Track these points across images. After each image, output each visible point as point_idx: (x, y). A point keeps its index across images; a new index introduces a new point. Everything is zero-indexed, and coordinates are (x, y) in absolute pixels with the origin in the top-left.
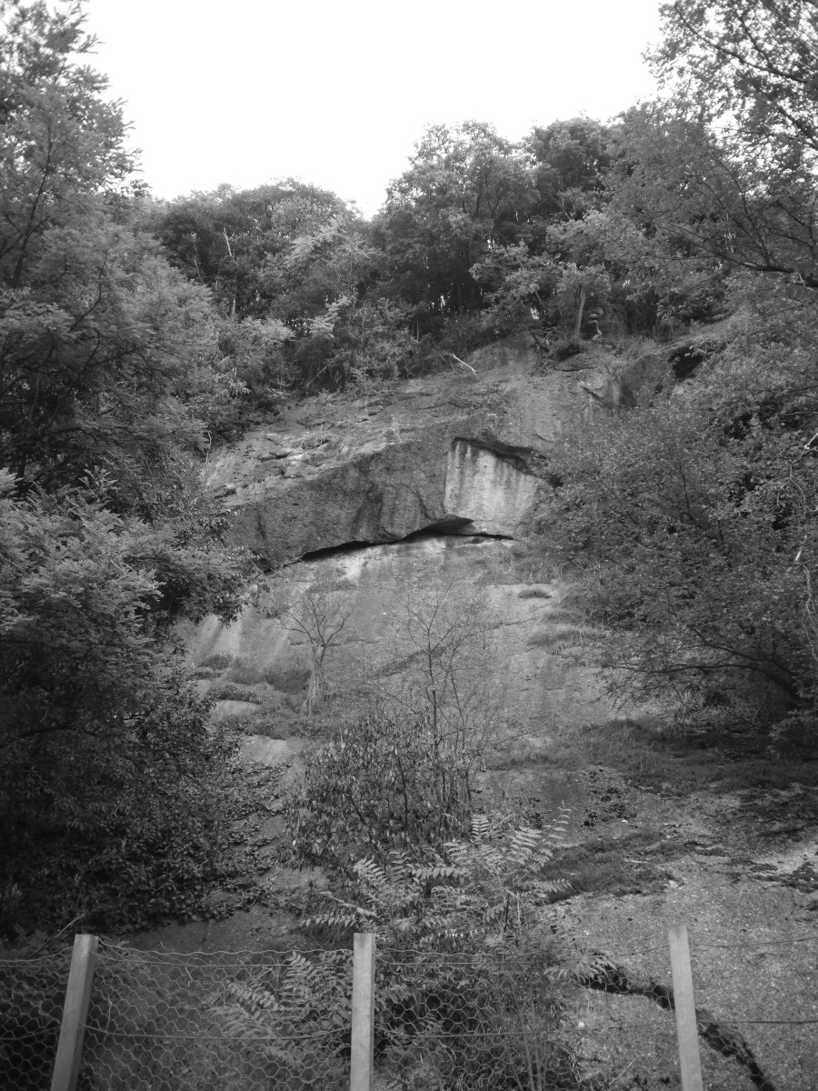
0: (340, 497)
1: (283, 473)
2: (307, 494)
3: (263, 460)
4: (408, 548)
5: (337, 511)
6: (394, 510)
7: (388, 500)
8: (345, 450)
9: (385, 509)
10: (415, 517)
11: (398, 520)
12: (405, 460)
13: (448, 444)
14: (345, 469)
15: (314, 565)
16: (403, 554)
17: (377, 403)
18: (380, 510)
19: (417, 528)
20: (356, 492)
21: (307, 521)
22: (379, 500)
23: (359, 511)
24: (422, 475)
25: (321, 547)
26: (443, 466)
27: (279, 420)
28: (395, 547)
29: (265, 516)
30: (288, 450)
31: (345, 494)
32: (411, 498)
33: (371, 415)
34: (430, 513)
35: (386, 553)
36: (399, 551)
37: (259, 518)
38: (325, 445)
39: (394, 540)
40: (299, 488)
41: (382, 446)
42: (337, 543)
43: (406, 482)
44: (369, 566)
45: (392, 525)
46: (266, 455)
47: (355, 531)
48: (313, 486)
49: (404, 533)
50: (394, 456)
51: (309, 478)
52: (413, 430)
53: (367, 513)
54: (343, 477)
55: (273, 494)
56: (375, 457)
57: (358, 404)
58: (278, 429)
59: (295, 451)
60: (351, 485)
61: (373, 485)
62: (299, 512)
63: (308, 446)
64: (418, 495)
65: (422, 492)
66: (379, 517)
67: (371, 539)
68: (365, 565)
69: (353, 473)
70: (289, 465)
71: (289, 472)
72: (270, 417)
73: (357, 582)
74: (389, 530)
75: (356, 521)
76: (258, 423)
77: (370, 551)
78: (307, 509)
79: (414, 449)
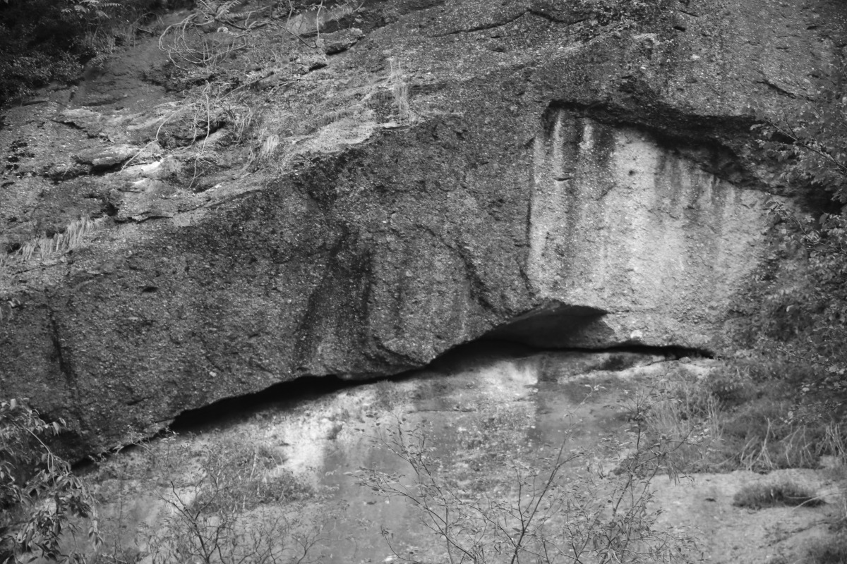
0: (263, 265)
1: (112, 210)
2: (177, 262)
3: (57, 178)
4: (441, 389)
5: (257, 303)
6: (401, 292)
7: (385, 269)
8: (271, 144)
9: (380, 291)
10: (456, 308)
11: (412, 319)
12: (424, 165)
13: (532, 120)
14: (271, 195)
15: (202, 443)
16: (430, 403)
17: (346, 22)
18: (367, 294)
19: (462, 335)
20: (304, 252)
21: (180, 330)
22: (363, 268)
23: (315, 300)
24: (470, 202)
25: (220, 394)
26: (522, 177)
27: (95, 72)
28: (409, 386)
29: (70, 322)
30: (124, 151)
31: (276, 257)
32: (442, 260)
33: (331, 52)
34: (493, 298)
35: (385, 404)
36: (418, 397)
37: (55, 328)
38: (218, 135)
39: (404, 369)
40: (156, 248)
41: (366, 130)
42: (261, 382)
43: (432, 220)
44: (343, 437)
45: (399, 331)
46: (66, 165)
47: (304, 349)
48: (189, 239)
49: (429, 351)
50: (396, 157)
51: (181, 221)
52: (442, 86)
53: (334, 303)
54: (268, 215)
55: (87, 266)
56: (349, 158)
57: (297, 25)
58: (94, 97)
59: (142, 152)
60: (289, 236)
61: (347, 234)
62: (158, 308)
63: (174, 138)
64: (460, 252)
65: (471, 244)
66: (364, 313)
67: (346, 370)
68: (333, 435)
69: (295, 205)
70: (127, 188)
71: (130, 206)
72: (69, 67)
73: (314, 482)
74: (393, 344)
75: (307, 323)
76: (38, 84)
77: (344, 400)
78: (178, 300)
79: (445, 135)
